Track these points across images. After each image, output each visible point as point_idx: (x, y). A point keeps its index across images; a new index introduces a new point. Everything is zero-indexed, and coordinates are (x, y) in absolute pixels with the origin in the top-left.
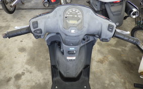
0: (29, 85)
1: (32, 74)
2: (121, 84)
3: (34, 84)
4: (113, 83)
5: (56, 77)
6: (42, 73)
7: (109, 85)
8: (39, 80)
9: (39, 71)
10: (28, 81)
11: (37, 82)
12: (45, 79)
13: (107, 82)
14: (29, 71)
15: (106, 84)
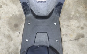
0: (7, 16)
1: (8, 6)
2: (84, 15)
3: (11, 15)
4: (78, 15)
5: (28, 13)
6: (16, 5)
7: (74, 15)
8: (15, 12)
9: (13, 3)
10: (6, 13)
11: (14, 13)
12: (20, 11)
13: (73, 13)
14: (5, 4)
15: (71, 15)
